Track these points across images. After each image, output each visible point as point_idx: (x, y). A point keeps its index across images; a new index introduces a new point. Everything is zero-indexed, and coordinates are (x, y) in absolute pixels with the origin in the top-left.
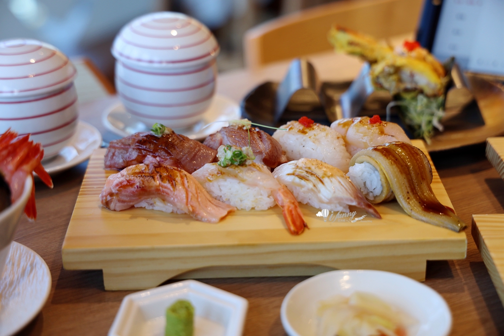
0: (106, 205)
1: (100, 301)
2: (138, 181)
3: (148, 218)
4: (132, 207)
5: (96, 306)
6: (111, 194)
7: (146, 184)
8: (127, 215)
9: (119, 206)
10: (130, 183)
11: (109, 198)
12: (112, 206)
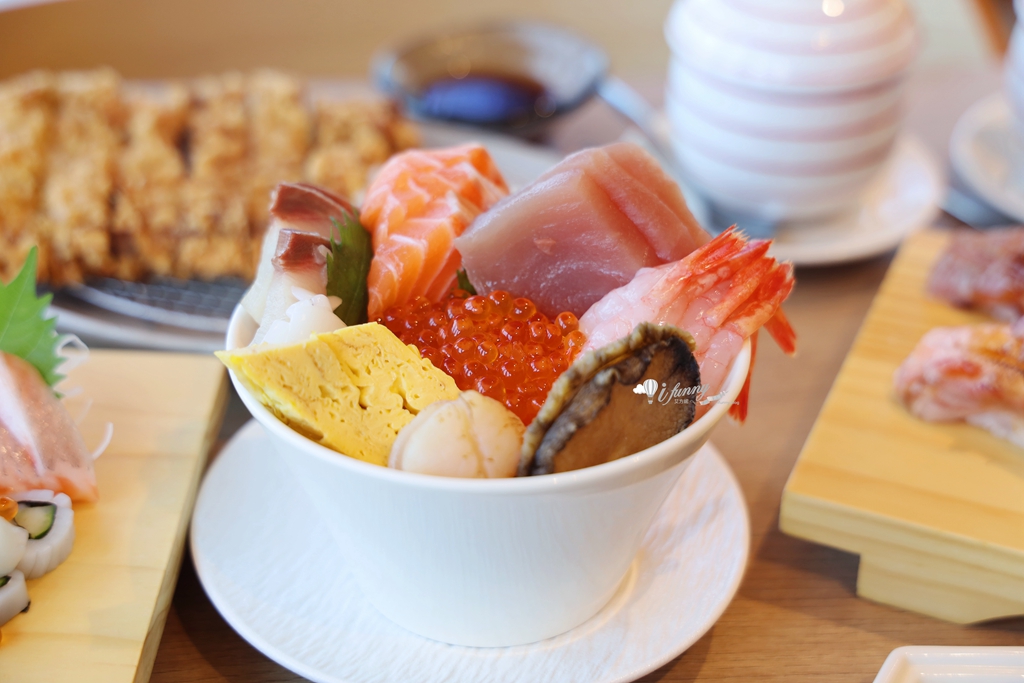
0: (907, 399)
1: (840, 620)
2: (989, 372)
3: (994, 458)
4: (961, 421)
5: (829, 631)
6: (922, 380)
7: (1006, 384)
8: (946, 436)
9: (933, 411)
10: (968, 370)
11: (916, 387)
12: (919, 406)
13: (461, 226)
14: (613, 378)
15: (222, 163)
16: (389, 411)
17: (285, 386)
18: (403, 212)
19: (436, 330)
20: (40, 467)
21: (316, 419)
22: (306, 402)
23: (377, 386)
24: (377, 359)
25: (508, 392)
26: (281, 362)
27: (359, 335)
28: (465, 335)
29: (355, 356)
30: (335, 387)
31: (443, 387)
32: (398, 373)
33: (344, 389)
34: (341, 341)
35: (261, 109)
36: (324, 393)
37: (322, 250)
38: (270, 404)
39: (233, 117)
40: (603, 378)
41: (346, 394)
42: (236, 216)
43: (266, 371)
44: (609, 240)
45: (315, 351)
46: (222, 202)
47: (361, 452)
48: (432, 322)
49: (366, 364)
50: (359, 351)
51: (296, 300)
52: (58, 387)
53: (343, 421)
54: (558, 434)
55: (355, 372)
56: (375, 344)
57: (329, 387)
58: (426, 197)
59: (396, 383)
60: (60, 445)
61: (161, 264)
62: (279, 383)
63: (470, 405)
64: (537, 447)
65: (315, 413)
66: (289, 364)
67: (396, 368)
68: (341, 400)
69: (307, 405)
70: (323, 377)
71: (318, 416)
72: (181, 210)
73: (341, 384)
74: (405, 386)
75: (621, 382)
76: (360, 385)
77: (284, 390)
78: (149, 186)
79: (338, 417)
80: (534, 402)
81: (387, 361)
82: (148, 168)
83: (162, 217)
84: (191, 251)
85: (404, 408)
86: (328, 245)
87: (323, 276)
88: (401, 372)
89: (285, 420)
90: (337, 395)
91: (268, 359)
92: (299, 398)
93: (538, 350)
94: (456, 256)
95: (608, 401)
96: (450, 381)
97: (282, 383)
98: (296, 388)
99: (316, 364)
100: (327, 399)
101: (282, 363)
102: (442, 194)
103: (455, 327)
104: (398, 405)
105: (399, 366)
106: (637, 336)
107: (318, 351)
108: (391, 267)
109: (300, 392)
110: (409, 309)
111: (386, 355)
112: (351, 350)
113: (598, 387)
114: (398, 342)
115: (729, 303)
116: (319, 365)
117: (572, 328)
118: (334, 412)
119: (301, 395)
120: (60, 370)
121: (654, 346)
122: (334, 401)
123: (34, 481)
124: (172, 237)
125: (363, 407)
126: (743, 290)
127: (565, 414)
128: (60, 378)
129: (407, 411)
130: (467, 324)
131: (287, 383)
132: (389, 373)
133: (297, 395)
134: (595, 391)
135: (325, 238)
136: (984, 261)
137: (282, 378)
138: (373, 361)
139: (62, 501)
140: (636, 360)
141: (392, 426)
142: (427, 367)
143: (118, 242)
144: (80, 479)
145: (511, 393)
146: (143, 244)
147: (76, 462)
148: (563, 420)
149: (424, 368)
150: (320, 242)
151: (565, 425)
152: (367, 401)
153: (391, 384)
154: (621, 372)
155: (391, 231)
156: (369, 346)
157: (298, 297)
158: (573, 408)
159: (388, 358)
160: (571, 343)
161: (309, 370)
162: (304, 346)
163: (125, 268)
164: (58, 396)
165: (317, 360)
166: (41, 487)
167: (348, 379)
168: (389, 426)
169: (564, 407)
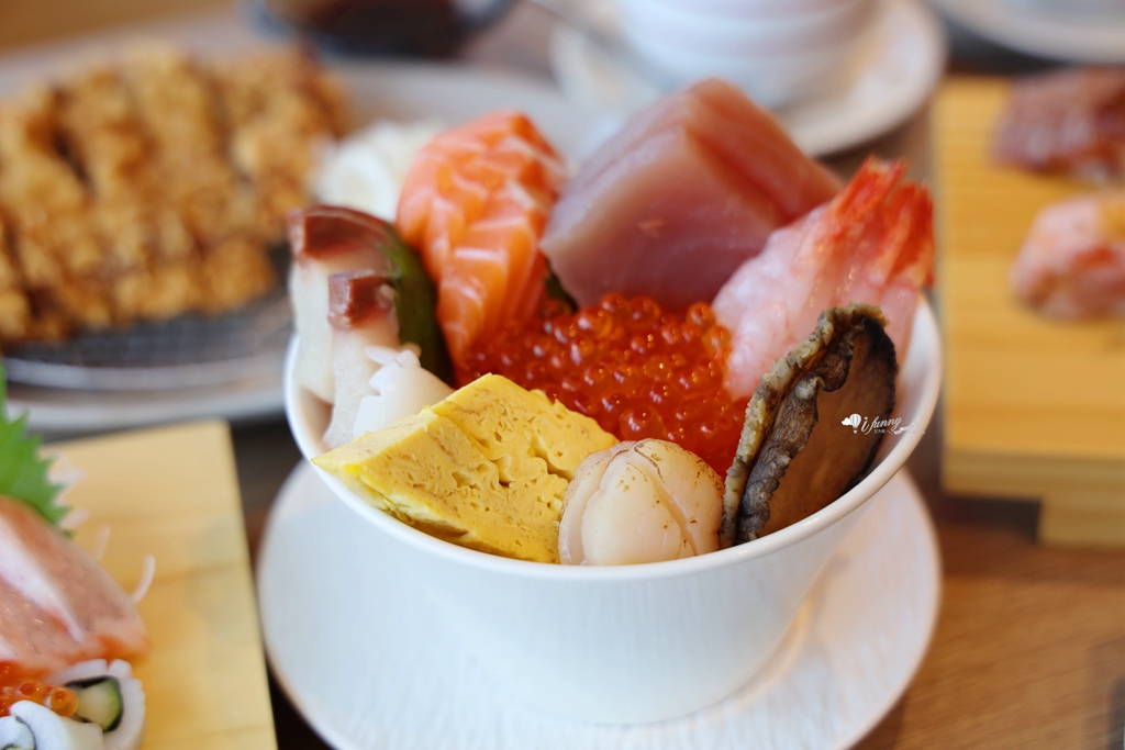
13: (541, 223)
14: (817, 388)
15: (130, 170)
16: (535, 481)
17: (415, 486)
18: (459, 217)
19: (546, 359)
20: (77, 632)
21: (459, 516)
22: (442, 498)
23: (512, 452)
24: (504, 419)
25: (666, 421)
26: (404, 457)
27: (476, 396)
28: (588, 361)
29: (479, 423)
30: (470, 470)
31: (586, 434)
32: (532, 431)
33: (480, 468)
34: (458, 408)
35: (148, 91)
36: (460, 480)
37: (385, 291)
38: (392, 509)
39: (114, 107)
40: (805, 390)
41: (484, 475)
42: (174, 238)
43: (390, 473)
44: (733, 204)
45: (438, 432)
46: (150, 220)
47: (517, 542)
48: (538, 351)
49: (494, 430)
50: (482, 416)
51: (377, 367)
52: (67, 523)
53: (487, 509)
54: (766, 471)
55: (483, 443)
56: (497, 401)
57: (463, 472)
58: (479, 192)
59: (534, 442)
60: (91, 598)
61: (96, 315)
62: (408, 484)
63: (654, 460)
64: (742, 492)
65: (456, 509)
66: (414, 457)
67: (528, 425)
68: (480, 485)
69: (445, 502)
70: (454, 461)
71: (460, 511)
72: (103, 243)
73: (476, 465)
74: (543, 445)
75: (825, 389)
76: (495, 459)
77: (416, 491)
78: (52, 217)
79: (482, 507)
80: (704, 429)
81: (516, 419)
82: (40, 194)
83: (83, 257)
84: (130, 292)
85: (550, 472)
86: (390, 282)
87: (392, 322)
88: (535, 428)
89: (413, 523)
90: (474, 479)
91: (389, 458)
92: (435, 496)
93: (678, 361)
94: (543, 260)
95: (816, 417)
96: (591, 423)
97: (412, 483)
98: (428, 485)
99: (443, 448)
100: (464, 487)
101: (406, 457)
102: (499, 185)
103: (575, 352)
104: (543, 471)
105: (530, 421)
106: (827, 327)
107: (441, 430)
108: (470, 293)
109: (433, 488)
110: (501, 338)
111: (512, 412)
112: (473, 417)
113: (802, 402)
114: (521, 391)
115: (889, 254)
116: (447, 449)
117: (709, 323)
118: (475, 501)
119: (435, 492)
120: (60, 501)
121: (850, 335)
122: (472, 487)
123: (73, 651)
124: (101, 280)
125: (504, 484)
126: (899, 234)
127: (769, 444)
128: (64, 511)
129: (555, 476)
130: (588, 348)
131: (417, 482)
132: (522, 434)
133: (430, 492)
134: (799, 409)
135: (384, 275)
136: (1057, 118)
137: (410, 477)
138: (500, 424)
139: (119, 669)
140: (834, 357)
141: (543, 499)
142: (562, 414)
143: (37, 299)
144: (126, 632)
145: (670, 423)
146: (70, 298)
147: (117, 613)
148: (768, 454)
149: (559, 417)
150: (379, 281)
151: (774, 460)
152: (509, 477)
153: (528, 447)
154: (824, 376)
155: (454, 245)
156: (491, 406)
157: (378, 360)
158: (778, 435)
159: (515, 416)
160: (715, 342)
161: (438, 458)
162: (426, 429)
163: (51, 328)
164: (68, 534)
165: (443, 443)
166: (84, 657)
167: (482, 456)
168: (539, 500)
169: (766, 434)
